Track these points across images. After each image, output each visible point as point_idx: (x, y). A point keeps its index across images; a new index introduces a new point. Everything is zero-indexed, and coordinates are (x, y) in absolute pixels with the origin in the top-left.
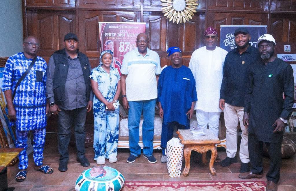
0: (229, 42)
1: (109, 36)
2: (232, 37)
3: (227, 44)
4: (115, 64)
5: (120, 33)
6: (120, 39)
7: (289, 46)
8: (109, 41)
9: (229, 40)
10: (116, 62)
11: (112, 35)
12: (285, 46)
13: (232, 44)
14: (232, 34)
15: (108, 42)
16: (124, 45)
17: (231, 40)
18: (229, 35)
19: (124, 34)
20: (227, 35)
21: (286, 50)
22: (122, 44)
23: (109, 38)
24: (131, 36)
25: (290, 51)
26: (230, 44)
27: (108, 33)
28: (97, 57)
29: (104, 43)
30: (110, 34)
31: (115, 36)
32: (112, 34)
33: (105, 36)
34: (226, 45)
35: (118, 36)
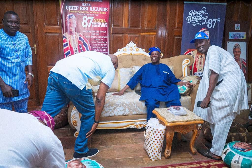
0: (191, 19)
1: (71, 9)
2: (195, 14)
3: (190, 20)
4: (78, 40)
5: (83, 6)
6: (83, 13)
7: (239, 25)
8: (71, 14)
9: (192, 17)
10: (79, 38)
11: (74, 9)
12: (236, 25)
13: (194, 21)
14: (194, 11)
15: (70, 16)
16: (87, 20)
17: (194, 17)
18: (191, 12)
19: (88, 7)
20: (190, 12)
21: (236, 29)
22: (85, 19)
23: (71, 12)
24: (95, 10)
25: (240, 29)
26: (192, 21)
27: (69, 6)
28: (58, 33)
29: (66, 17)
30: (72, 7)
31: (77, 10)
32: (74, 7)
33: (66, 9)
34: (189, 22)
35: (81, 10)
